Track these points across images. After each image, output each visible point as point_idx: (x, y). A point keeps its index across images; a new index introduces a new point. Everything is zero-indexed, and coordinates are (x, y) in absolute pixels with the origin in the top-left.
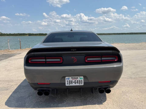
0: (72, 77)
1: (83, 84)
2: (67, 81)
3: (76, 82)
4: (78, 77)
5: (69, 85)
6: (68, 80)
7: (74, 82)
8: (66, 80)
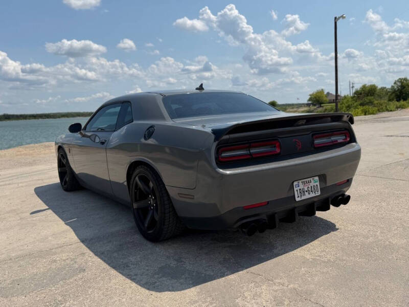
0: (303, 181)
1: (319, 193)
2: (297, 190)
3: (310, 189)
4: (311, 179)
5: (301, 199)
6: (298, 188)
7: (306, 191)
8: (295, 189)
